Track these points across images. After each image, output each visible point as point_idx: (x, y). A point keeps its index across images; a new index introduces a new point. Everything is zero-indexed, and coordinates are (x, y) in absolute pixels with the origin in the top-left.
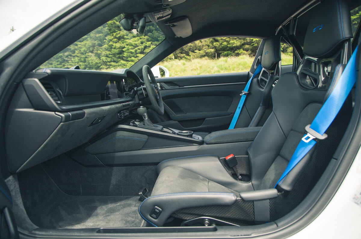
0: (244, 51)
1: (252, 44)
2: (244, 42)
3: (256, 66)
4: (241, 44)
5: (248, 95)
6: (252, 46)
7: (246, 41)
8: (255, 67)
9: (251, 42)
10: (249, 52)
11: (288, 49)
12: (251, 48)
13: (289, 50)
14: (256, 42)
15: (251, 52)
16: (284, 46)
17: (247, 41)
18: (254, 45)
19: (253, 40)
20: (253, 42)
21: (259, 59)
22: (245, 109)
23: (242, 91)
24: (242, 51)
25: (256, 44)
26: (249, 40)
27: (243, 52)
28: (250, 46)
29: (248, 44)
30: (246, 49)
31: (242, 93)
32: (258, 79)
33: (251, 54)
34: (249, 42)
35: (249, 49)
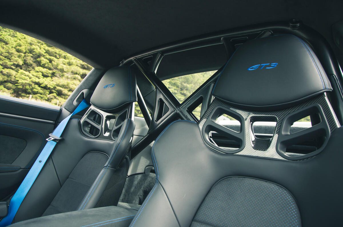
0: (5, 88)
1: (16, 84)
2: (7, 80)
3: (77, 101)
4: (3, 80)
5: (59, 142)
6: (15, 87)
7: (9, 79)
8: (75, 103)
9: (15, 81)
10: (11, 91)
11: (52, 100)
12: (14, 88)
13: (54, 101)
14: (21, 83)
15: (13, 91)
16: (50, 96)
17: (12, 79)
18: (19, 87)
19: (18, 81)
20: (17, 83)
21: (83, 93)
22: (51, 165)
23: (50, 135)
24: (3, 87)
25: (20, 86)
26: (14, 79)
27: (3, 89)
28: (14, 85)
29: (11, 83)
30: (8, 87)
31: (50, 137)
32: (80, 121)
33: (13, 93)
34: (13, 82)
35: (11, 88)
